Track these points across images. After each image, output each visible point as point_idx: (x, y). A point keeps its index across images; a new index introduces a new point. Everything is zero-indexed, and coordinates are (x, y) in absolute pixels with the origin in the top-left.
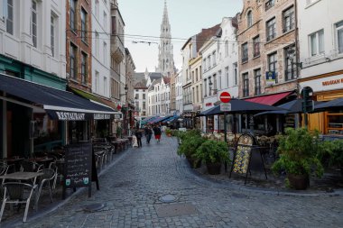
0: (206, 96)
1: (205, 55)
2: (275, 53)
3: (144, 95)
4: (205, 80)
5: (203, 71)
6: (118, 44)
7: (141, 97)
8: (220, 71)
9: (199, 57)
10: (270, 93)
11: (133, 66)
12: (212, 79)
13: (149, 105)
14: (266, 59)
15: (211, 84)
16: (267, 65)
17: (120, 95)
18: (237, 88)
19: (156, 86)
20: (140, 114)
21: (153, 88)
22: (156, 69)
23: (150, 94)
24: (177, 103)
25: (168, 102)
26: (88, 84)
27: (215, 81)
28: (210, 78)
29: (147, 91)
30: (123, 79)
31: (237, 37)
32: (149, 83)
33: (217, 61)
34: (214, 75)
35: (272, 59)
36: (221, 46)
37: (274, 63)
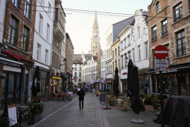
0: (122, 68)
1: (122, 39)
2: (183, 30)
3: (80, 68)
4: (122, 56)
5: (120, 50)
6: (59, 27)
7: (78, 69)
8: (133, 49)
9: (117, 40)
10: (178, 63)
11: (72, 47)
12: (127, 55)
13: (83, 74)
14: (174, 36)
15: (126, 58)
16: (175, 40)
17: (60, 65)
18: (148, 60)
19: (88, 62)
20: (77, 80)
21: (86, 63)
22: (89, 52)
23: (84, 67)
24: (102, 73)
25: (96, 72)
26: (29, 53)
27: (130, 56)
28: (125, 54)
29: (82, 65)
30: (63, 54)
31: (147, 22)
32: (84, 60)
33: (131, 42)
34: (129, 52)
35: (179, 36)
36: (134, 31)
37: (182, 39)
